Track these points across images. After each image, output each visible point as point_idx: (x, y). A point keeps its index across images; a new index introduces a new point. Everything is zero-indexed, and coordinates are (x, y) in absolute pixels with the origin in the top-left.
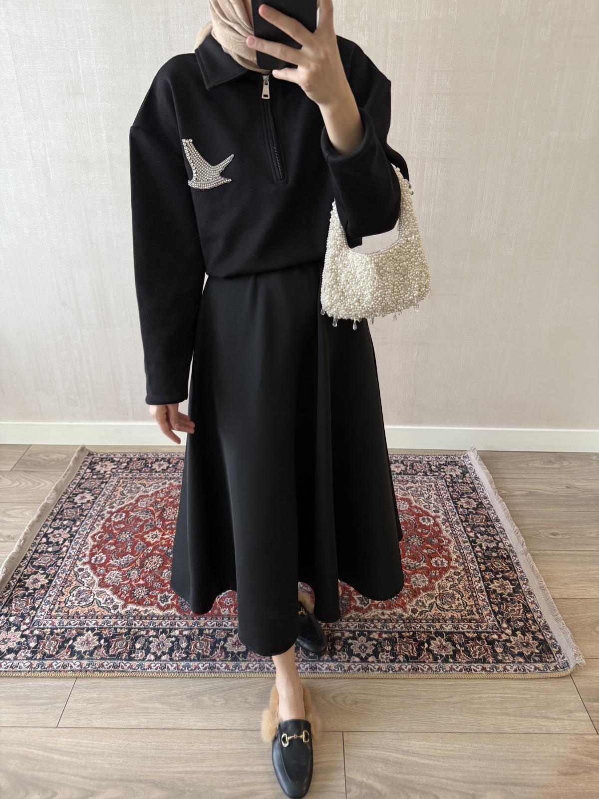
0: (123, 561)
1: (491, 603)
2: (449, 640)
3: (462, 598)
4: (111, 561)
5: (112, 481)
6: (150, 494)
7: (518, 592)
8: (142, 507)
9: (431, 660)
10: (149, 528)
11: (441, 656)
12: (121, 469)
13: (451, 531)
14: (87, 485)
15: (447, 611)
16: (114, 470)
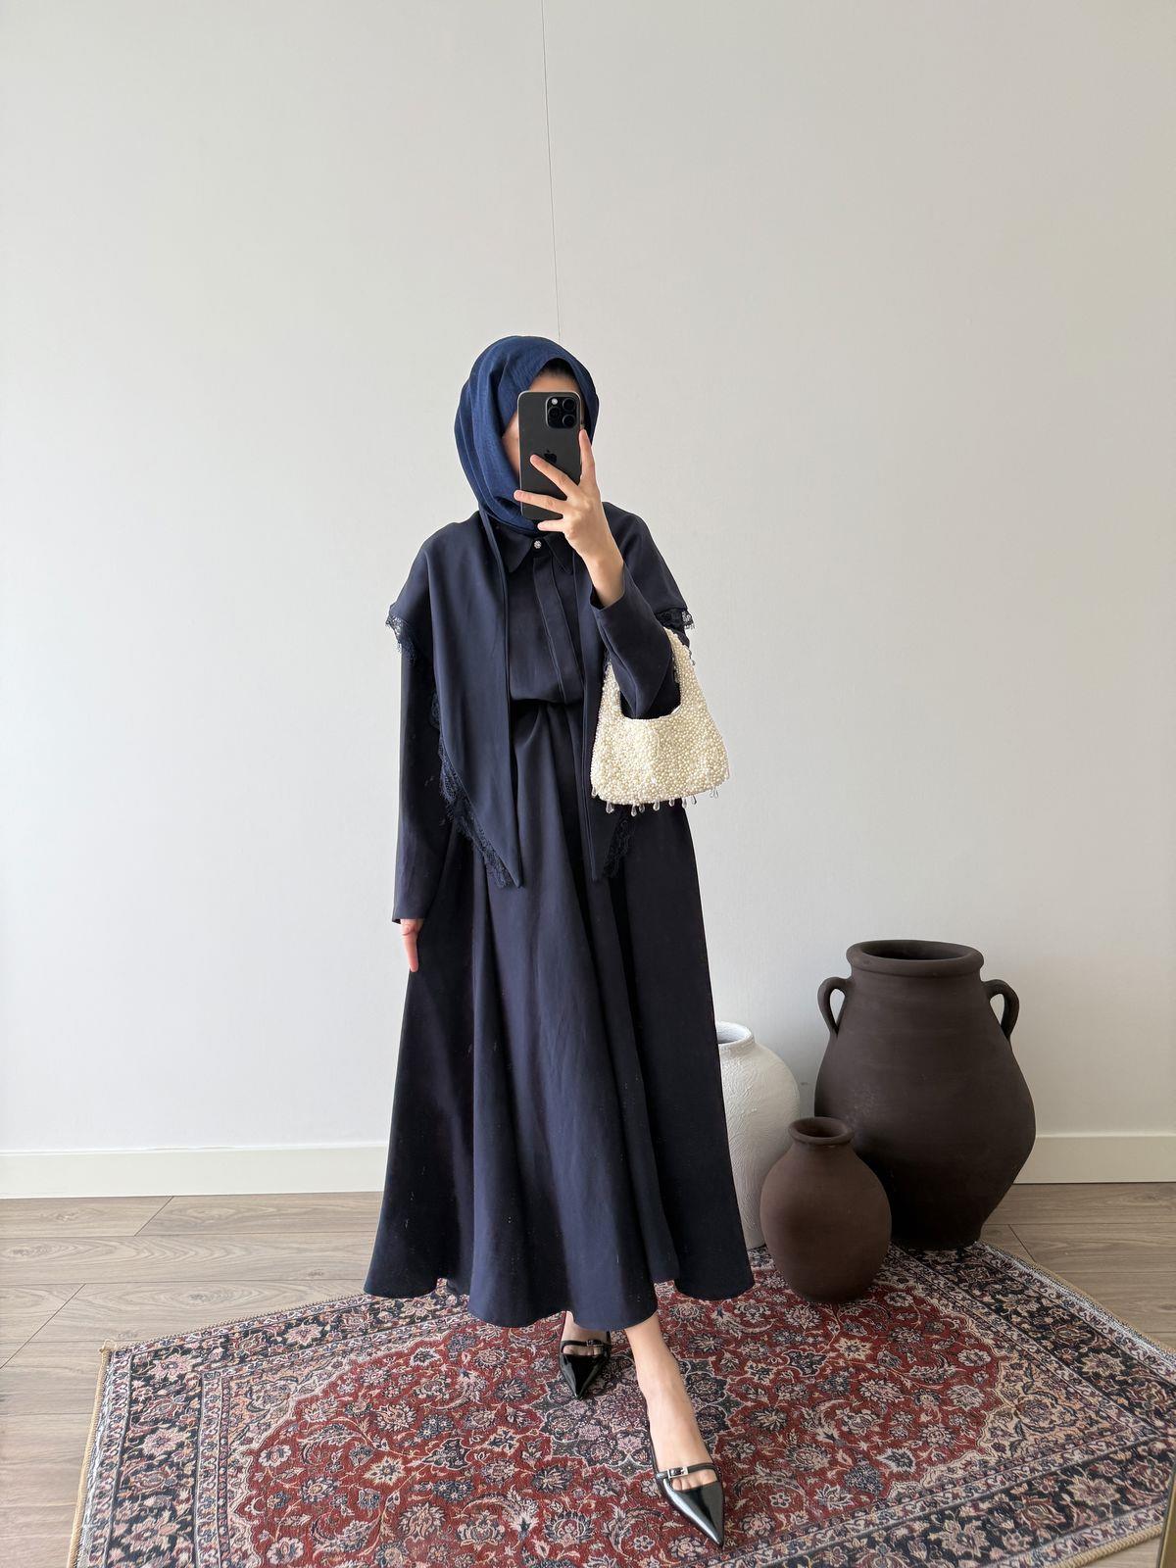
0: (349, 1537)
1: (1108, 1395)
2: (1094, 1475)
3: (1056, 1400)
4: (318, 1546)
5: (211, 1390)
6: (318, 1391)
7: (1133, 1366)
8: (319, 1423)
9: (1096, 1518)
10: (366, 1459)
11: (1104, 1505)
12: (215, 1361)
13: (951, 1305)
14: (153, 1412)
15: (1052, 1429)
16: (201, 1368)
